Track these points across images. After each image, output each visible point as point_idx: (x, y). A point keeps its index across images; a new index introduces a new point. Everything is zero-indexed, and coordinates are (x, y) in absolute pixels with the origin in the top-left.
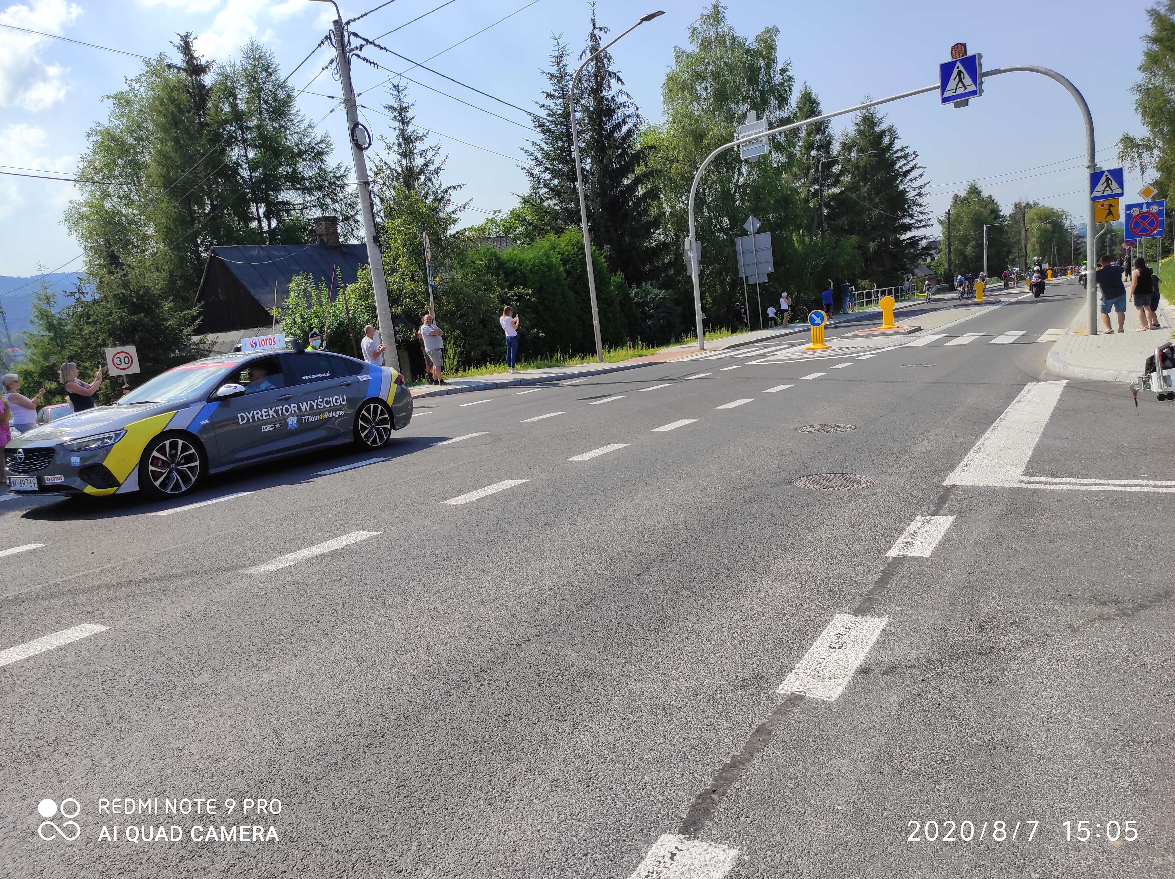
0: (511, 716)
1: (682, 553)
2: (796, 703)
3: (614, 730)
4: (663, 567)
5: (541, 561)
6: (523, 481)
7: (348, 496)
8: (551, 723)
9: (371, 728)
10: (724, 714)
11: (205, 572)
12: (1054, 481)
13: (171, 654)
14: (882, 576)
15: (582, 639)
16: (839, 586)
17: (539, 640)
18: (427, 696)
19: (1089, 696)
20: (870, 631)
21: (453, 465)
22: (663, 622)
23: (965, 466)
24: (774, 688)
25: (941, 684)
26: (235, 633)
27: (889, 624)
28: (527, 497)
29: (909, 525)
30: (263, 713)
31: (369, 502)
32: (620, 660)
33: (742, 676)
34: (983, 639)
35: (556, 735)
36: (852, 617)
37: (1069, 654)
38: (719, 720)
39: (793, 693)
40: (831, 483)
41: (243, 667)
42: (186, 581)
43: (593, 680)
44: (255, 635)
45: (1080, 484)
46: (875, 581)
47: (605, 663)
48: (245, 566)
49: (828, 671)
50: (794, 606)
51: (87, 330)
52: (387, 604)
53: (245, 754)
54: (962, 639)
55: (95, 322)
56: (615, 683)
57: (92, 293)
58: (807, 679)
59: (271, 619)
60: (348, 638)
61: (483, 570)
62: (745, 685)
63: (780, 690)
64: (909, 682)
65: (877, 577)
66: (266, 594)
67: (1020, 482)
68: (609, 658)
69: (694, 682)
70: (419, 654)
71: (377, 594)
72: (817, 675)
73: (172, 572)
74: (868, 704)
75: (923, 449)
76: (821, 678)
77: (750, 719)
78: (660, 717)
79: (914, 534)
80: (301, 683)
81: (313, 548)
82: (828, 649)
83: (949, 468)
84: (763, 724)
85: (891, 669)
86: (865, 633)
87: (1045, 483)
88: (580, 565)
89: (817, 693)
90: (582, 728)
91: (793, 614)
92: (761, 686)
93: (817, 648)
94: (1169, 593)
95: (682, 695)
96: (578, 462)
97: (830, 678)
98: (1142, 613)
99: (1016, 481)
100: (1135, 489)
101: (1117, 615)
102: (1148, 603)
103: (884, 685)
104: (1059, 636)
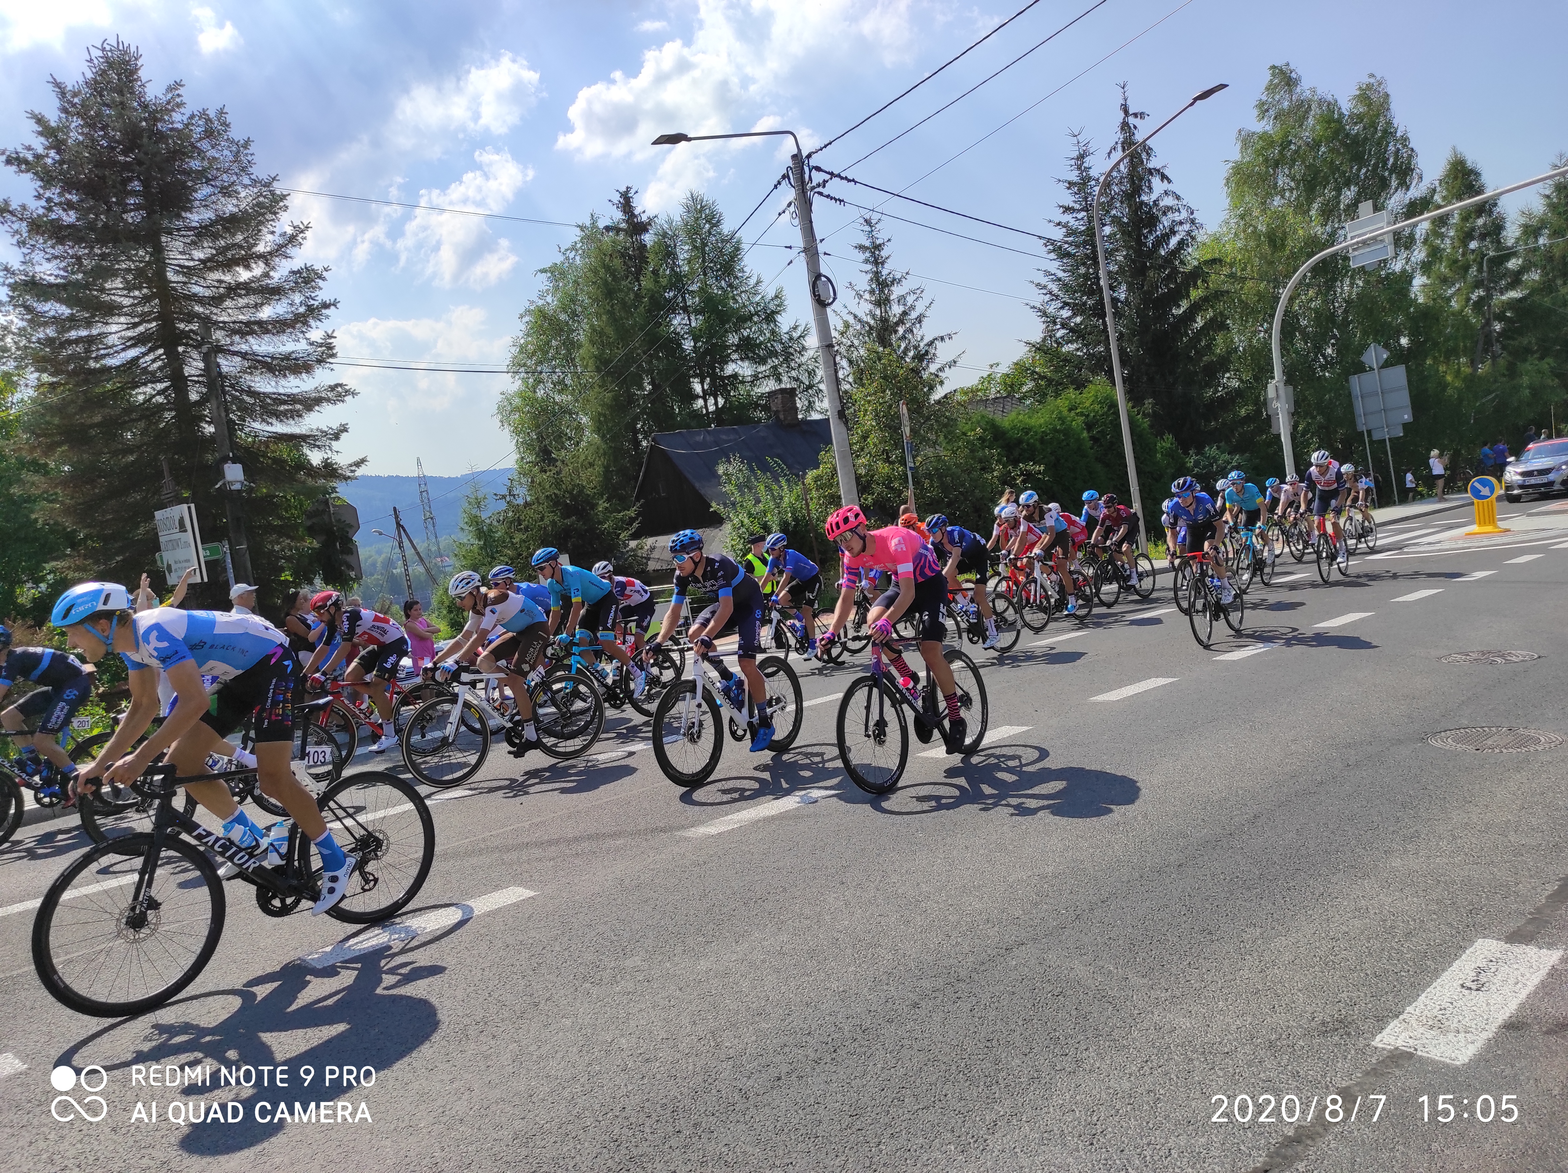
0: (995, 1042)
1: (1245, 836)
2: (1400, 1062)
3: (1131, 1074)
4: (1216, 855)
5: (1044, 839)
6: (1025, 728)
8: (1046, 1056)
9: (821, 1039)
10: (1289, 1067)
11: (639, 833)
13: (601, 929)
14: (1559, 886)
15: (1094, 948)
16: (1487, 897)
17: (1036, 945)
18: (890, 1005)
20: (1531, 967)
22: (1210, 933)
24: (1369, 1039)
27: (1563, 960)
30: (699, 1008)
31: (827, 752)
32: (1145, 981)
33: (1321, 1018)
35: (1053, 1072)
36: (1502, 945)
39: (1397, 1048)
40: (1490, 742)
41: (679, 950)
42: (618, 843)
43: (1107, 1005)
46: (1547, 893)
47: (1124, 983)
48: (683, 827)
49: (1456, 1020)
50: (1411, 923)
51: (518, 537)
53: (679, 1056)
55: (526, 529)
56: (1137, 1012)
57: (523, 495)
58: (1421, 1030)
60: (797, 924)
62: (1325, 1030)
63: (1377, 1043)
65: (1550, 888)
66: (705, 863)
68: (1130, 976)
69: (1249, 1020)
70: (882, 952)
72: (1438, 1025)
73: (603, 831)
74: (1516, 1075)
76: (1444, 1031)
77: (1329, 1079)
78: (1196, 1063)
80: (742, 976)
82: (1459, 989)
84: (1348, 1088)
85: (1561, 1027)
86: (1522, 969)
89: (1435, 1051)
90: (1088, 1068)
91: (1408, 935)
92: (1349, 1034)
93: (1442, 986)
95: (1230, 1037)
96: (1102, 703)
97: (1458, 1032)
103: (1545, 1048)
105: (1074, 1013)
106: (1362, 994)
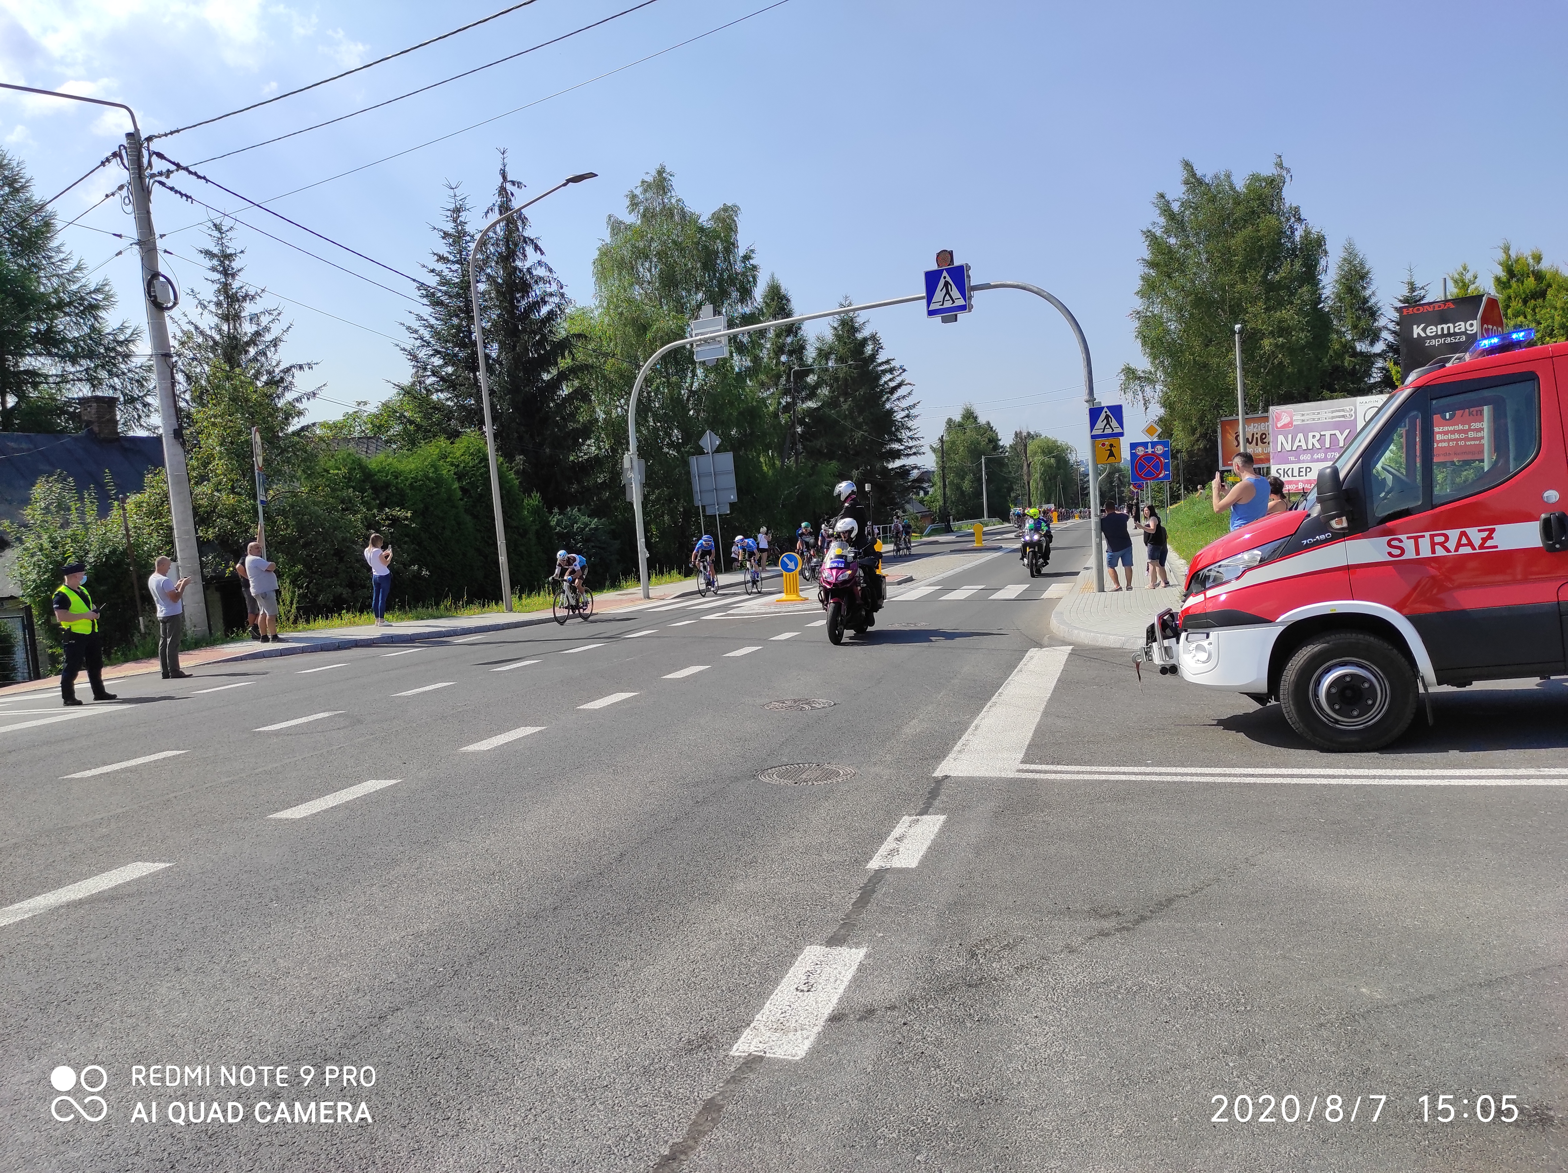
1: (613, 875)
2: (753, 1066)
3: (515, 1126)
4: (588, 895)
5: (417, 895)
6: (392, 782)
7: (119, 810)
10: (662, 1089)
12: (1055, 769)
14: (861, 894)
15: (474, 1003)
16: (811, 910)
17: (412, 1008)
19: (1086, 1029)
20: (845, 965)
21: (288, 761)
22: (586, 971)
23: (959, 752)
24: (727, 1049)
25: (925, 1028)
27: (867, 956)
28: (398, 805)
29: (895, 827)
31: (154, 818)
32: (526, 1028)
33: (687, 1037)
34: (974, 967)
35: (435, 1140)
36: (823, 950)
37: (1065, 980)
38: (656, 1099)
39: (750, 1054)
40: (804, 776)
43: (488, 1059)
45: (1083, 772)
46: (853, 901)
47: (505, 1034)
49: (794, 1021)
50: (755, 939)
52: (182, 971)
54: (950, 969)
56: (519, 1061)
58: (768, 1034)
61: (331, 913)
62: (691, 1048)
63: (734, 1052)
64: (889, 1027)
65: (855, 896)
67: (1019, 771)
68: (511, 1026)
69: (625, 1050)
70: (232, 1042)
71: (166, 956)
72: (781, 1027)
74: (840, 1060)
75: (912, 730)
76: (785, 1032)
77: (696, 1094)
78: (578, 1101)
79: (899, 840)
81: (62, 892)
82: (795, 993)
83: (941, 754)
84: (713, 1098)
85: (869, 1013)
86: (839, 968)
87: (1046, 772)
88: (474, 898)
89: (780, 1051)
90: (470, 1127)
91: (753, 950)
92: (711, 1048)
93: (782, 992)
94: (1170, 901)
95: (608, 1070)
96: (474, 753)
97: (796, 1030)
98: (1143, 926)
99: (1015, 770)
100: (1139, 778)
101: (1117, 930)
102: (1149, 914)
103: (859, 1033)
104: (1056, 959)
105: (455, 1073)
106: (720, 1010)
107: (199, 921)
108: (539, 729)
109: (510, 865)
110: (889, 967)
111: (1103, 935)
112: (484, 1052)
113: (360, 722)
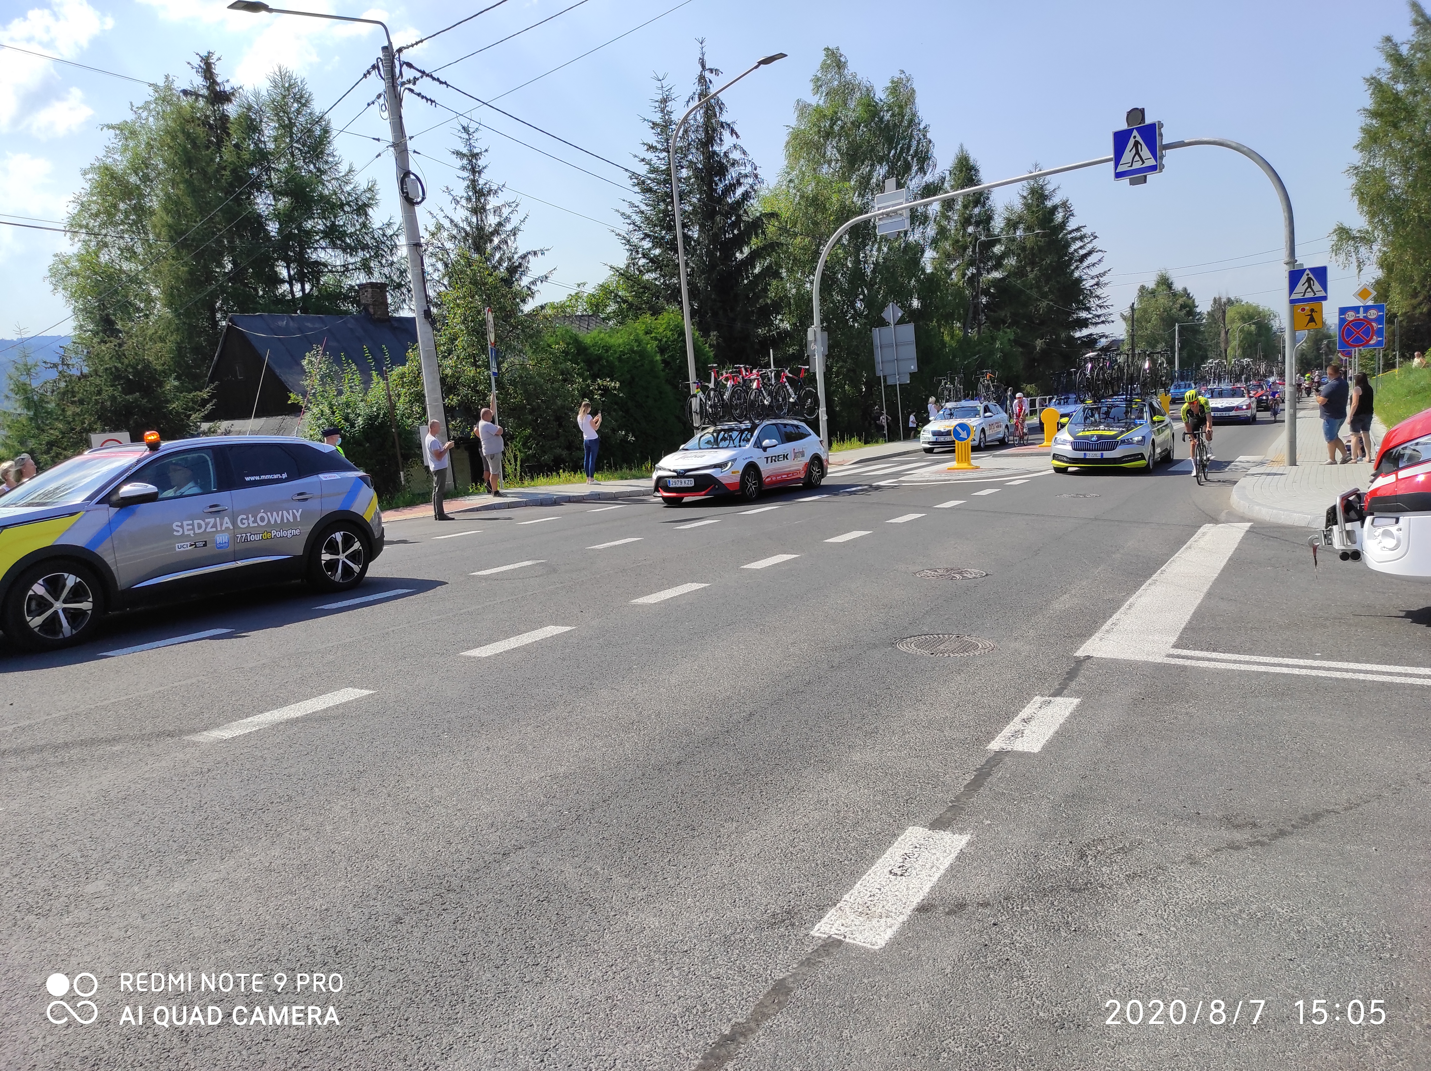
0: (470, 956)
1: (739, 734)
2: (831, 950)
3: (594, 981)
4: (711, 752)
5: (563, 739)
6: (568, 629)
7: (348, 640)
8: (518, 968)
9: (289, 965)
10: (738, 962)
11: (142, 737)
12: (1210, 656)
13: (67, 849)
14: (976, 776)
15: (587, 850)
16: (921, 787)
17: (533, 849)
18: (371, 922)
19: (1194, 956)
20: (945, 851)
21: (488, 604)
22: (693, 829)
23: (1107, 631)
24: (809, 928)
25: (1016, 931)
26: (156, 823)
27: (970, 844)
28: (567, 650)
29: (1024, 707)
30: (158, 938)
31: (371, 649)
32: (627, 880)
33: (772, 910)
34: (1081, 869)
35: (521, 985)
36: (925, 832)
37: (1181, 895)
38: (729, 972)
39: (830, 937)
40: (942, 647)
41: (153, 871)
42: (115, 749)
43: (586, 907)
44: (180, 826)
45: (1240, 662)
46: (966, 782)
47: (607, 884)
48: (194, 731)
49: (881, 906)
50: (860, 813)
51: (71, 410)
52: (357, 791)
54: (1053, 868)
55: (81, 402)
56: (613, 913)
57: (78, 365)
58: (852, 917)
59: (206, 806)
60: (294, 836)
61: (488, 748)
62: (774, 922)
63: (814, 933)
64: (977, 926)
65: (969, 778)
66: (209, 770)
67: (1169, 656)
68: (614, 877)
69: (711, 916)
70: (377, 863)
71: (348, 776)
72: (866, 912)
73: (102, 735)
74: (920, 955)
75: (1061, 606)
76: (869, 917)
77: (769, 972)
78: (657, 964)
79: (1026, 721)
80: (218, 897)
81: (286, 709)
82: (888, 875)
83: (1086, 633)
84: (784, 979)
85: (959, 907)
86: (938, 854)
87: (1198, 659)
88: (610, 745)
89: (860, 937)
90: (555, 976)
91: (856, 824)
92: (793, 925)
93: (875, 873)
94: (1317, 816)
95: (692, 934)
96: (642, 606)
97: (881, 917)
98: (1280, 842)
99: (1164, 654)
100: (1304, 672)
101: (1251, 844)
102: (1290, 829)
103: (945, 928)
104: (1174, 870)
105: (554, 918)
106: (810, 884)
107: (382, 746)
108: (704, 585)
109: (649, 716)
110: (991, 859)
111: (1232, 848)
112: (586, 901)
113: (555, 571)
